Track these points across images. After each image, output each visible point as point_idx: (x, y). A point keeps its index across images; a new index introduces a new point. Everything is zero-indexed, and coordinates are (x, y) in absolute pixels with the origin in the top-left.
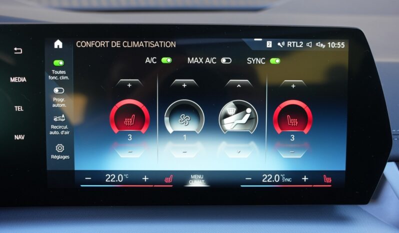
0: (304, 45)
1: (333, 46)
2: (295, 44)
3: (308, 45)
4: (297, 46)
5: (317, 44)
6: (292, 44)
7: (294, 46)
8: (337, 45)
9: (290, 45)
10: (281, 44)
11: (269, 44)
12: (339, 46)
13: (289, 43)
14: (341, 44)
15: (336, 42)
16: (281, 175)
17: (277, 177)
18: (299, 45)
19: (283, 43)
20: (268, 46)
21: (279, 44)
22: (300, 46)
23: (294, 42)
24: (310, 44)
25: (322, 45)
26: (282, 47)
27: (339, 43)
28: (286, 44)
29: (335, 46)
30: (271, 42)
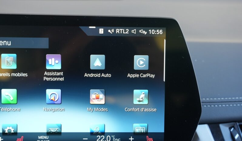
0: (130, 32)
1: (153, 33)
2: (122, 31)
3: (133, 31)
4: (124, 33)
5: (140, 31)
6: (120, 31)
7: (121, 33)
8: (156, 32)
9: (118, 31)
10: (111, 31)
11: (101, 31)
12: (158, 33)
13: (118, 30)
14: (159, 31)
15: (156, 30)
16: (112, 136)
17: (109, 137)
18: (125, 31)
19: (113, 31)
20: (100, 33)
21: (109, 31)
22: (127, 33)
23: (121, 30)
24: (134, 31)
25: (144, 32)
26: (111, 33)
27: (157, 30)
28: (115, 31)
29: (155, 32)
30: (103, 29)
